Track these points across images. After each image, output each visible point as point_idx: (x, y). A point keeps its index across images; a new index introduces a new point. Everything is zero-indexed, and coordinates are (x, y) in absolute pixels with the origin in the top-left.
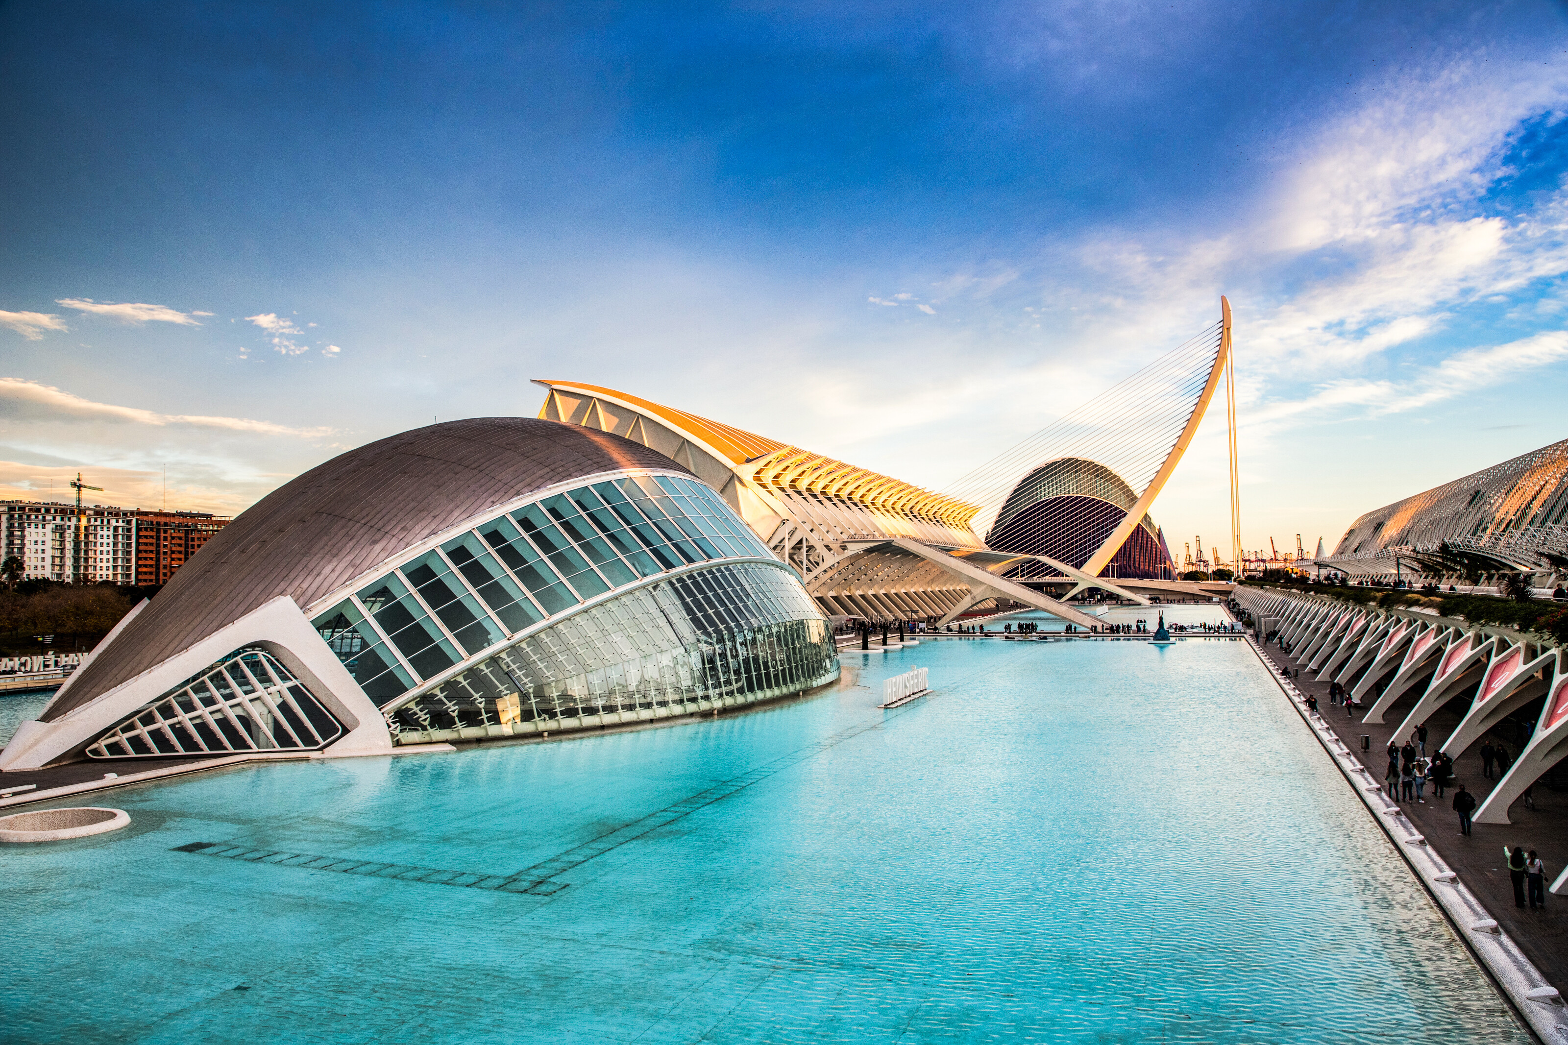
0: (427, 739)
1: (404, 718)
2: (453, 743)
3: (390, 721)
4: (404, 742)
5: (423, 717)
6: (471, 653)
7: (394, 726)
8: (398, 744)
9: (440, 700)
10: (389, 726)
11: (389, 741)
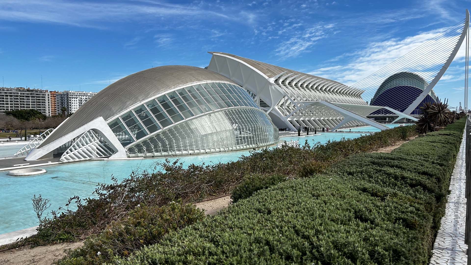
0: (137, 156)
1: (131, 150)
2: (144, 157)
3: (127, 150)
4: (130, 156)
5: (136, 150)
6: (151, 133)
7: (127, 152)
8: (129, 157)
9: (141, 145)
10: (126, 152)
11: (126, 156)
